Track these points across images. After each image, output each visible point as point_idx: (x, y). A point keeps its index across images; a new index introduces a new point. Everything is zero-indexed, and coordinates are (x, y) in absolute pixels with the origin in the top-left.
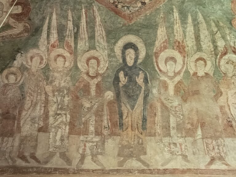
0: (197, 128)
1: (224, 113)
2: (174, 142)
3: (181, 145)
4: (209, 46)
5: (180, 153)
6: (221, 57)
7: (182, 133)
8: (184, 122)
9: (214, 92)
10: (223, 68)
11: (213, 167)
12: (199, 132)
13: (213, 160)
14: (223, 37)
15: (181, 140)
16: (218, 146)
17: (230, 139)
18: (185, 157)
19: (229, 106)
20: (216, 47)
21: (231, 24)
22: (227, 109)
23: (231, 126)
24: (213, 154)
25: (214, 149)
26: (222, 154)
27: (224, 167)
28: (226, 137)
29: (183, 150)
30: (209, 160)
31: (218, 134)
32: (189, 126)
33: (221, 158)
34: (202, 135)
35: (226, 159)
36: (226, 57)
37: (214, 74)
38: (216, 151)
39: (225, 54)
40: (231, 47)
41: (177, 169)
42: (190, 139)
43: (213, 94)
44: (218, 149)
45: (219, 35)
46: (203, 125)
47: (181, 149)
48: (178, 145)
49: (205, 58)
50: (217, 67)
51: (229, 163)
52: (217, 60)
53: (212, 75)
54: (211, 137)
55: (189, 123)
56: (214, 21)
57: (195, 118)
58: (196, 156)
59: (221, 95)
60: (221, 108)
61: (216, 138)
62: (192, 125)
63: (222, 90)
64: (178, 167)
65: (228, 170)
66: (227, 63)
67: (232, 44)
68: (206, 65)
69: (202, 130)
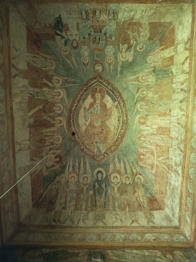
0: (126, 207)
1: (137, 200)
2: (117, 213)
3: (120, 215)
4: (130, 172)
5: (119, 218)
6: (135, 176)
7: (120, 210)
8: (121, 205)
9: (133, 191)
10: (136, 181)
11: (133, 225)
12: (127, 209)
13: (133, 222)
14: (135, 168)
15: (120, 213)
16: (135, 215)
17: (140, 212)
18: (121, 220)
19: (139, 197)
20: (133, 172)
21: (137, 163)
22: (138, 198)
23: (141, 206)
24: (133, 219)
25: (133, 216)
26: (137, 219)
27: (137, 225)
28: (138, 211)
29: (121, 217)
30: (131, 221)
31: (135, 210)
32: (123, 206)
33: (136, 221)
34: (129, 210)
35: (138, 221)
36: (137, 176)
37: (133, 183)
38: (134, 217)
39: (137, 175)
40: (138, 172)
41: (118, 226)
42: (124, 212)
43: (133, 192)
44: (135, 216)
45: (133, 168)
46: (129, 206)
47: (120, 217)
48: (119, 215)
49: (129, 176)
50: (134, 180)
51: (139, 223)
52: (134, 178)
53: (132, 184)
54: (132, 211)
55: (123, 205)
56: (131, 162)
57: (126, 202)
58: (126, 220)
59: (136, 192)
60: (136, 198)
61: (134, 211)
62: (124, 205)
63: (136, 190)
64: (118, 225)
65: (139, 226)
66: (138, 179)
67: (139, 171)
68: (129, 179)
69: (128, 208)
